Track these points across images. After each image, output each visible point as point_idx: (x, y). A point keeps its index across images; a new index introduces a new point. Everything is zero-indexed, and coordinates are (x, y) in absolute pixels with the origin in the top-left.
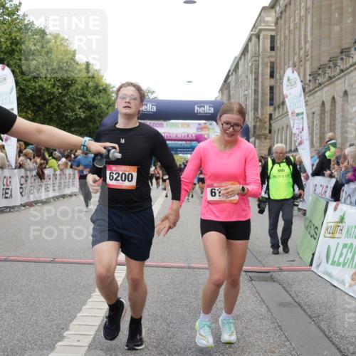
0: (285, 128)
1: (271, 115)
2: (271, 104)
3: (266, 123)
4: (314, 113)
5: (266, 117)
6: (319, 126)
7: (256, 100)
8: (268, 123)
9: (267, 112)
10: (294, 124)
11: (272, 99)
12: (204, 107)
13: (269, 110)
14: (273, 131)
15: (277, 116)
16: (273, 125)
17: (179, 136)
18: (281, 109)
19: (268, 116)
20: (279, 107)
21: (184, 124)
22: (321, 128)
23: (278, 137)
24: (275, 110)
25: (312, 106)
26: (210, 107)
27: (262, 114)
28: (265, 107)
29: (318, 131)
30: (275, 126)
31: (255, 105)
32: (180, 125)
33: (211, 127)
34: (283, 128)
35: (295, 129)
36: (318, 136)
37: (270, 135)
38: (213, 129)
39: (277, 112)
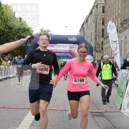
1: (102, 42)
2: (103, 37)
3: (100, 45)
4: (122, 41)
5: (100, 43)
7: (96, 35)
8: (101, 45)
9: (101, 40)
11: (103, 35)
12: (72, 38)
14: (103, 49)
15: (105, 42)
16: (103, 46)
17: (62, 51)
18: (107, 39)
20: (106, 38)
21: (64, 45)
23: (105, 51)
24: (104, 39)
26: (75, 38)
27: (99, 41)
28: (100, 38)
31: (95, 37)
32: (62, 46)
33: (75, 47)
34: (108, 47)
35: (113, 48)
37: (102, 51)
39: (105, 40)
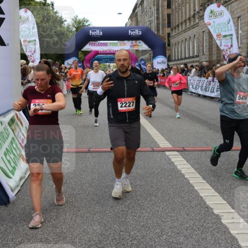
1: (169, 34)
2: (169, 26)
3: (165, 39)
4: (204, 32)
7: (158, 24)
8: (167, 39)
9: (166, 31)
10: (221, 43)
11: (169, 23)
12: (135, 31)
13: (168, 30)
14: (171, 45)
15: (174, 34)
18: (177, 30)
19: (167, 35)
20: (175, 28)
21: (121, 43)
22: (209, 42)
23: (175, 48)
24: (172, 30)
25: (202, 27)
26: (139, 31)
27: (163, 34)
28: (164, 29)
30: (172, 41)
31: (157, 27)
32: (119, 44)
33: (139, 44)
34: (179, 42)
35: (223, 46)
36: (208, 47)
37: (169, 47)
38: (142, 46)
39: (174, 32)
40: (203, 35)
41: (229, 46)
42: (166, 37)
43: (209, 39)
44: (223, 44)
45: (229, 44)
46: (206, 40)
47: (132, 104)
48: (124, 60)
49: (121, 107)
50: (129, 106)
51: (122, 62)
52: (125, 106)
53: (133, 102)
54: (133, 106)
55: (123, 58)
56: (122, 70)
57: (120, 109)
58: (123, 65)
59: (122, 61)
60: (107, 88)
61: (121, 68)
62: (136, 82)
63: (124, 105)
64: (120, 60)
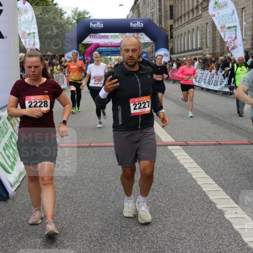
0: (183, 35)
1: (171, 27)
2: (171, 18)
3: (168, 31)
4: (207, 24)
5: (168, 28)
6: (211, 32)
7: (160, 16)
8: (169, 32)
9: (168, 24)
10: (225, 35)
11: (172, 15)
12: (137, 23)
13: (170, 22)
14: (174, 37)
15: (177, 26)
16: (174, 33)
18: (180, 22)
19: (169, 27)
20: (178, 20)
22: (213, 34)
23: (177, 41)
24: (175, 22)
25: (205, 19)
26: (141, 23)
27: (165, 26)
28: (167, 21)
29: (211, 36)
30: (175, 33)
32: (120, 37)
34: (182, 35)
35: (226, 38)
36: (211, 39)
37: (171, 40)
38: (143, 38)
39: (176, 24)
40: (207, 27)
41: (234, 38)
42: (169, 29)
43: (213, 31)
44: (227, 36)
45: (234, 36)
46: (209, 32)
47: (147, 104)
48: (133, 51)
49: (135, 109)
50: (144, 107)
51: (130, 54)
52: (139, 108)
53: (149, 102)
54: (149, 107)
55: (132, 48)
56: (130, 64)
57: (133, 111)
58: (131, 57)
59: (131, 51)
60: (112, 89)
61: (128, 61)
62: (149, 76)
63: (138, 106)
64: (128, 51)
